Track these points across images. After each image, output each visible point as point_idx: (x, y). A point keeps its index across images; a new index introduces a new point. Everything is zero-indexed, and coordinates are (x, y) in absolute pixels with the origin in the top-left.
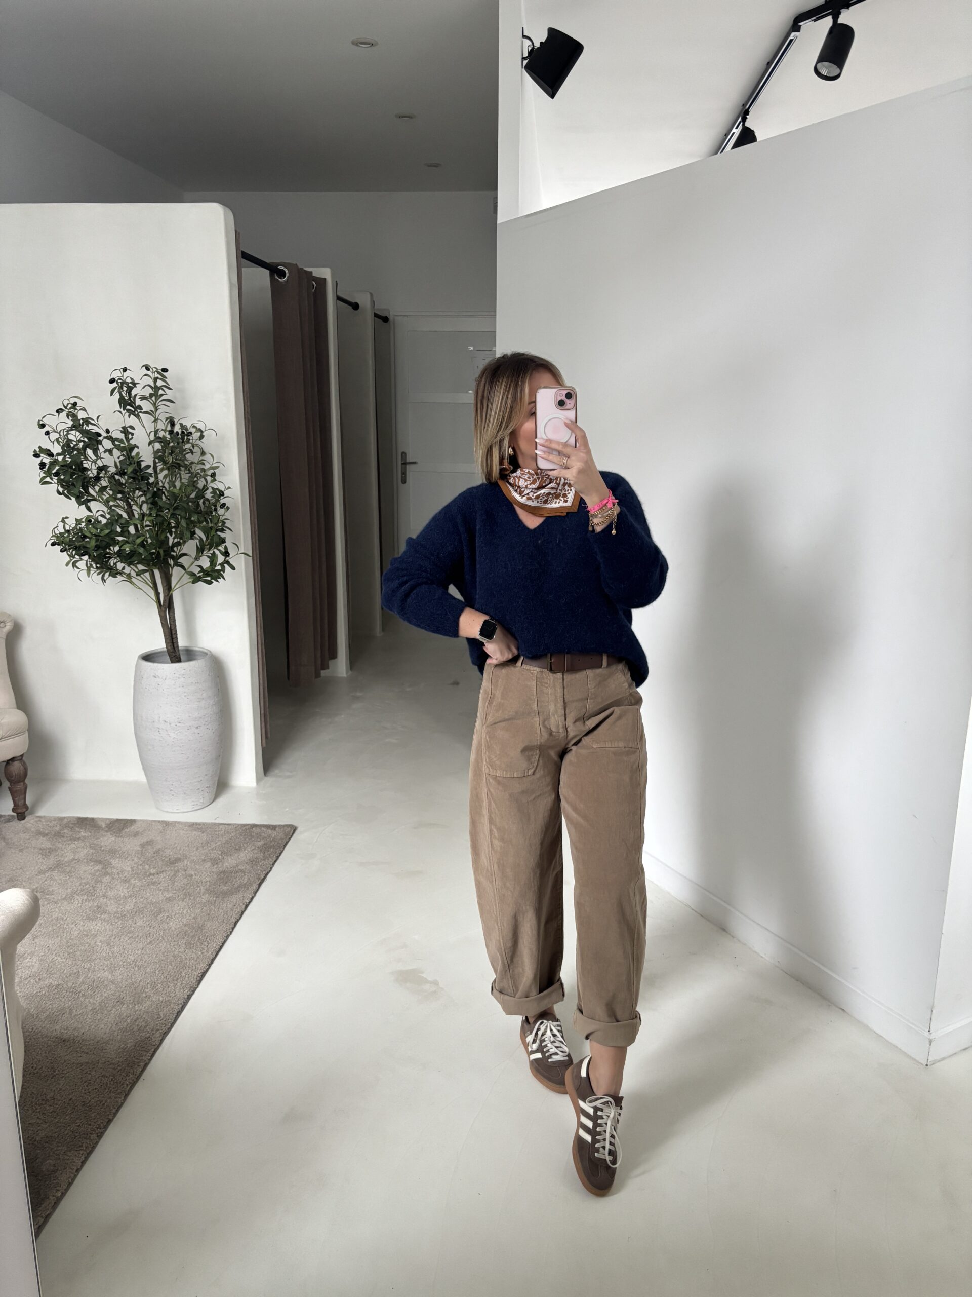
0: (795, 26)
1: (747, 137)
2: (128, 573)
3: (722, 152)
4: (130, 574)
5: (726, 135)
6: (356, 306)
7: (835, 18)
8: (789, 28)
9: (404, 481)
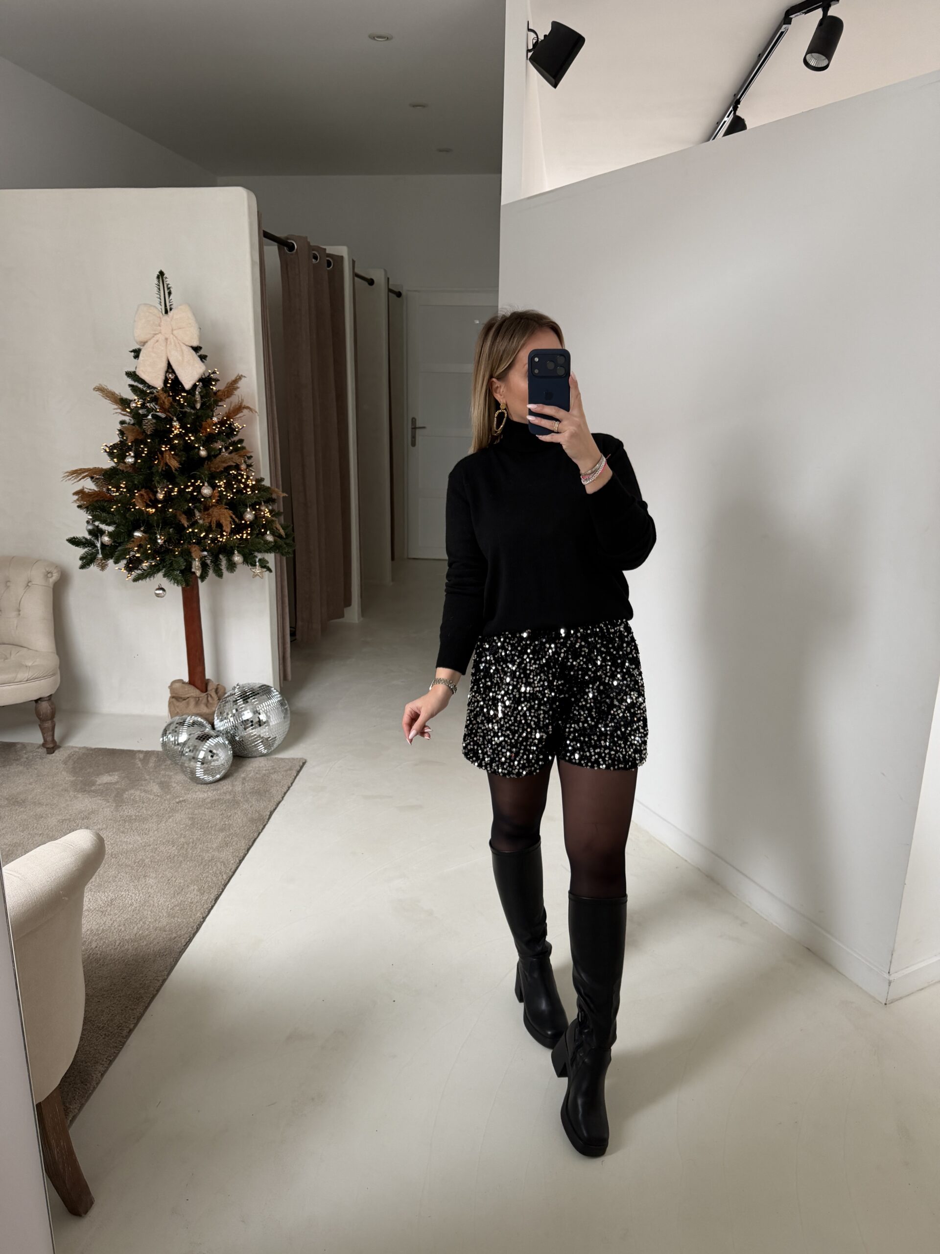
0: (787, 19)
1: (738, 125)
3: (714, 138)
5: (718, 123)
6: (371, 282)
7: (825, 10)
8: (780, 21)
9: (414, 444)
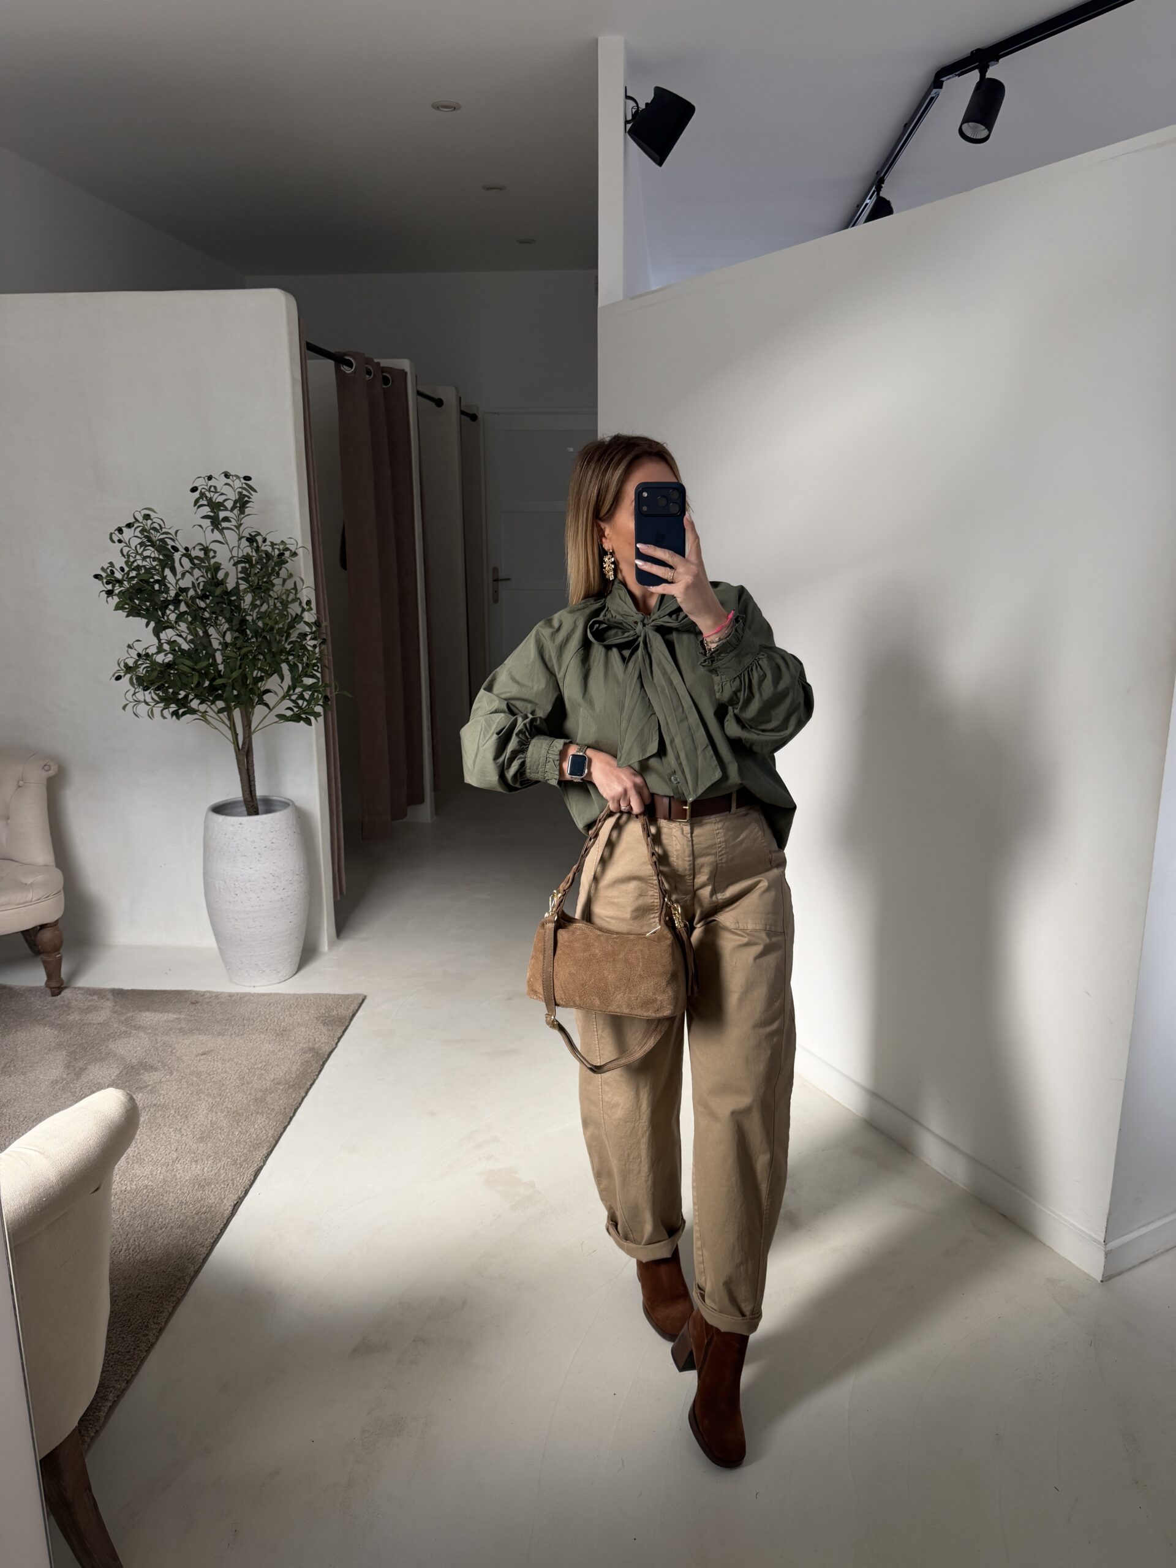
0: (937, 82)
1: (883, 208)
2: (203, 711)
3: (853, 226)
4: (206, 712)
5: (859, 207)
6: (439, 403)
7: (984, 71)
8: (929, 86)
9: (496, 601)
